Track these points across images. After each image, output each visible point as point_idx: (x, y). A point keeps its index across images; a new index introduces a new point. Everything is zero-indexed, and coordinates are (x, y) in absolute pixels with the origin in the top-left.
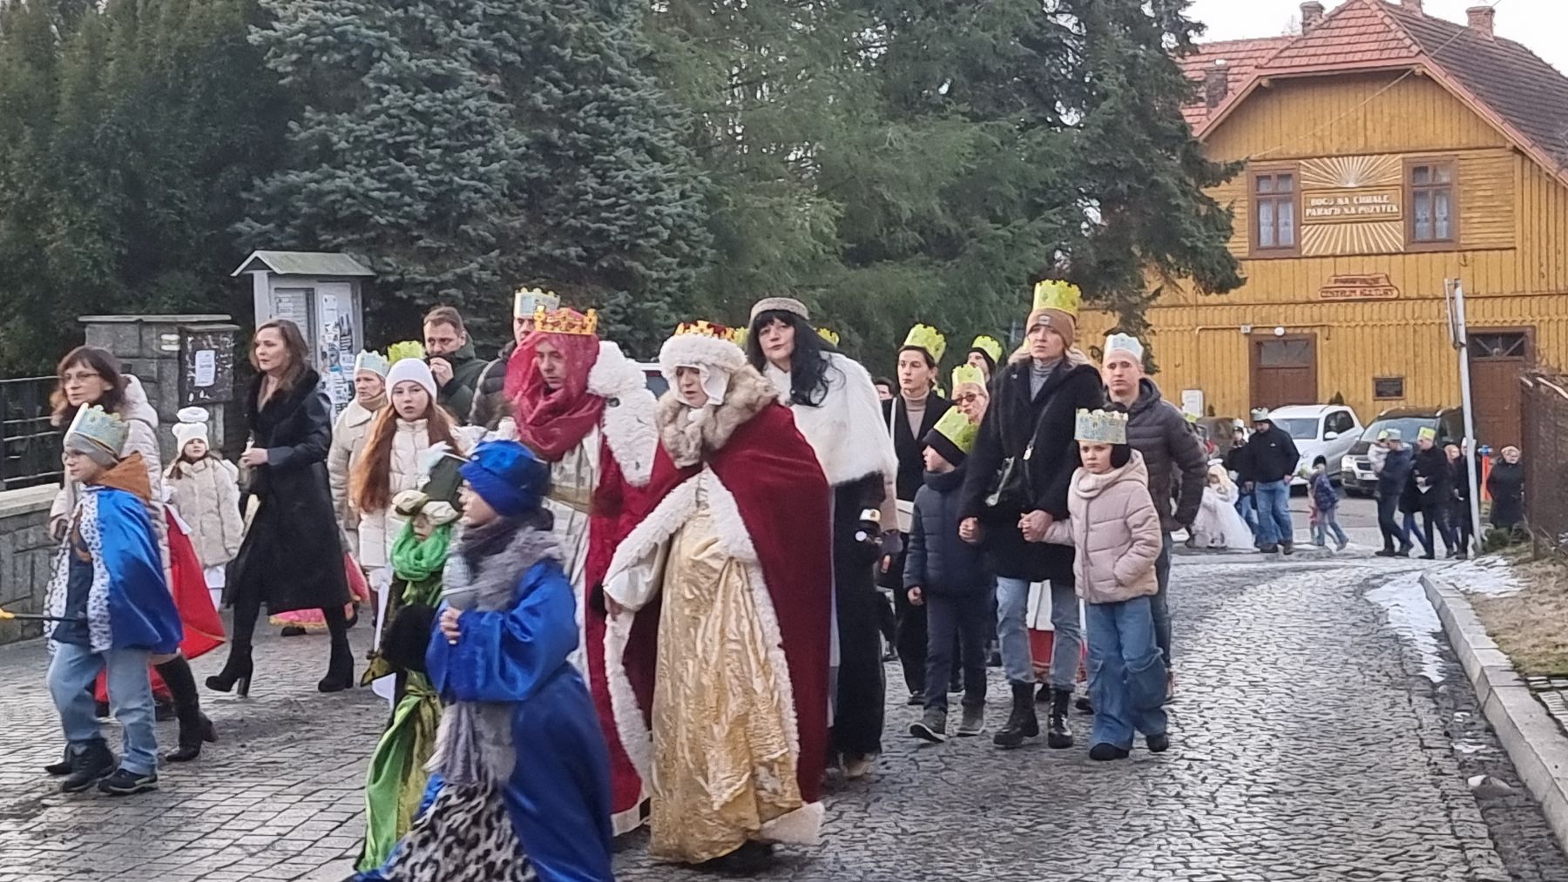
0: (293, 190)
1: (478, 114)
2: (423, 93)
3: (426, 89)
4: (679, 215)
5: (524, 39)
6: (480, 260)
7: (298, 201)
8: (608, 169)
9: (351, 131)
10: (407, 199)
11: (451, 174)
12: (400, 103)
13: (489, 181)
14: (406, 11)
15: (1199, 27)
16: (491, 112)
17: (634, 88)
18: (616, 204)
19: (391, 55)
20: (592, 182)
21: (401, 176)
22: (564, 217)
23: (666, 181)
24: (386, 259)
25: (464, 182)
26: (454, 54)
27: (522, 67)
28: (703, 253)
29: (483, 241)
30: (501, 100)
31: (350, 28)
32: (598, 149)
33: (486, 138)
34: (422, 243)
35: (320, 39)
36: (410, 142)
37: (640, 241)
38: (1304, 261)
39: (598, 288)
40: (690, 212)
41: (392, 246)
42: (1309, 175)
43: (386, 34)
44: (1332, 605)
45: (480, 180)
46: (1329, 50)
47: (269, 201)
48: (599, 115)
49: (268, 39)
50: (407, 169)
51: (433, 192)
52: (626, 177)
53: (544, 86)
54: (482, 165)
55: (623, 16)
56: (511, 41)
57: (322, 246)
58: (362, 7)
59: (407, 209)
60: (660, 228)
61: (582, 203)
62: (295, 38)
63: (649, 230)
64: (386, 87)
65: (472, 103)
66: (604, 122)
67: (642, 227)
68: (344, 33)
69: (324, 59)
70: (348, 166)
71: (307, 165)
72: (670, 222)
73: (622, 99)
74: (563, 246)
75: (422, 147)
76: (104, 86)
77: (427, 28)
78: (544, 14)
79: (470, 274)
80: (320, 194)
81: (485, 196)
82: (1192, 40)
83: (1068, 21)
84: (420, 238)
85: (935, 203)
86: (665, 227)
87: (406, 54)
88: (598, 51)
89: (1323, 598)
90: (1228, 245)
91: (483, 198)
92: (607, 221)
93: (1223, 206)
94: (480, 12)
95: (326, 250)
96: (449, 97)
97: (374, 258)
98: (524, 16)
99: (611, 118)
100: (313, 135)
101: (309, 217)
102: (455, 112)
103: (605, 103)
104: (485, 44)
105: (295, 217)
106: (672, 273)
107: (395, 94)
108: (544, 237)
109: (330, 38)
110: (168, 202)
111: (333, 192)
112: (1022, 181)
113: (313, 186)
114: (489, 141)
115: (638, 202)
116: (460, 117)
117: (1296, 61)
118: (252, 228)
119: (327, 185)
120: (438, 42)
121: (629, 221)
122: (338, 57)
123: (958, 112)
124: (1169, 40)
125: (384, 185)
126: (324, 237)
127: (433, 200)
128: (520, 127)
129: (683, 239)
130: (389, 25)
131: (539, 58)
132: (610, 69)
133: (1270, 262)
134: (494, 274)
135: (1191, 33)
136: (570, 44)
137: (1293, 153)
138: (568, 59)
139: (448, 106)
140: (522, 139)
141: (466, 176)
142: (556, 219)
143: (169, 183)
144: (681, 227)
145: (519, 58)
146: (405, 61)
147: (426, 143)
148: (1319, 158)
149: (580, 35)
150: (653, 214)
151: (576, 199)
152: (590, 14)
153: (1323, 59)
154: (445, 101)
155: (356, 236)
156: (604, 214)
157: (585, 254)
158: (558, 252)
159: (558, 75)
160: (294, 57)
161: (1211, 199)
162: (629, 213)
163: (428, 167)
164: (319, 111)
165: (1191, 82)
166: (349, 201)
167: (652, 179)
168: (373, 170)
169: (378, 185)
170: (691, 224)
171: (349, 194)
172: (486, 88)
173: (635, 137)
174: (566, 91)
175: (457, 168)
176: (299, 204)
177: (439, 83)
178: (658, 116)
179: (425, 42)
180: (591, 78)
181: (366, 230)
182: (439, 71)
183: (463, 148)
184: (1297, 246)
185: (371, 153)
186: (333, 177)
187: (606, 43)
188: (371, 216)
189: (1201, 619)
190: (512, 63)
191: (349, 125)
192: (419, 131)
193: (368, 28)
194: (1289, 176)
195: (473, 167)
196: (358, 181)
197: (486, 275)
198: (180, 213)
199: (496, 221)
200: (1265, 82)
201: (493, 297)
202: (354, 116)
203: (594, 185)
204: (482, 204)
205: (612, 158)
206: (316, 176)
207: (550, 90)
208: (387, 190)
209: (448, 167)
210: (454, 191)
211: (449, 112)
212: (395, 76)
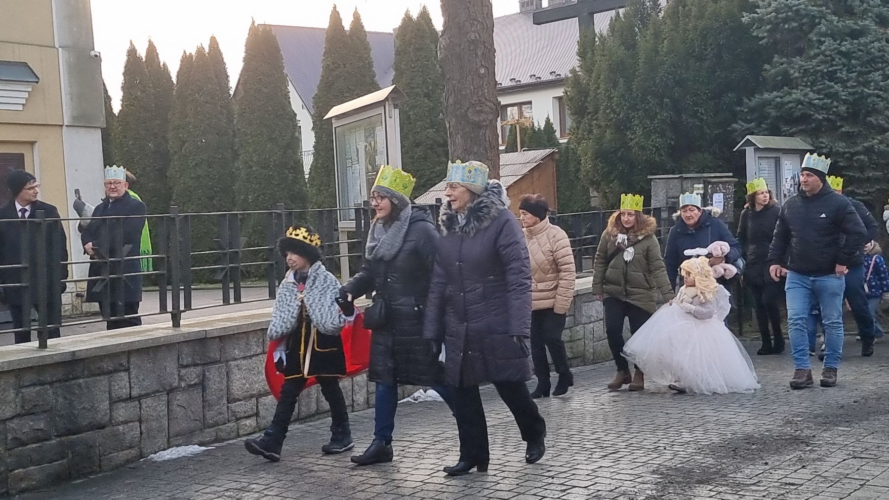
0: (766, 103)
1: (879, 51)
2: (846, 41)
3: (848, 38)
6: (879, 138)
7: (769, 109)
9: (801, 67)
10: (835, 104)
11: (862, 88)
12: (832, 48)
13: (886, 91)
19: (826, 21)
21: (831, 90)
24: (821, 139)
25: (871, 92)
26: (865, 17)
29: (881, 126)
31: (803, 7)
34: (843, 129)
35: (784, 15)
36: (837, 70)
41: (825, 131)
43: (824, 8)
45: (881, 90)
47: (752, 110)
49: (753, 18)
50: (835, 86)
51: (851, 98)
54: (882, 81)
57: (783, 133)
59: (834, 109)
62: (769, 16)
64: (823, 39)
65: (876, 44)
68: (798, 10)
69: (786, 26)
70: (800, 87)
71: (776, 87)
75: (844, 73)
76: (661, 53)
79: (873, 146)
80: (783, 104)
81: (883, 99)
84: (843, 126)
87: (836, 19)
91: (882, 101)
95: (785, 135)
96: (862, 41)
97: (814, 139)
100: (779, 71)
101: (777, 117)
102: (865, 52)
105: (767, 118)
107: (829, 43)
109: (790, 14)
110: (695, 115)
111: (790, 102)
113: (779, 99)
116: (868, 53)
118: (743, 126)
119: (786, 99)
120: (855, 11)
122: (795, 24)
125: (822, 97)
126: (785, 128)
127: (851, 103)
130: (826, 4)
139: (862, 48)
141: (872, 88)
143: (695, 104)
146: (835, 23)
147: (847, 71)
154: (859, 44)
155: (803, 127)
160: (768, 27)
163: (849, 85)
164: (782, 57)
166: (800, 106)
168: (814, 88)
169: (817, 96)
171: (800, 102)
175: (866, 84)
176: (771, 111)
177: (855, 34)
179: (847, 12)
181: (810, 123)
182: (856, 27)
183: (870, 72)
185: (811, 78)
186: (790, 94)
188: (813, 115)
191: (800, 63)
192: (843, 64)
193: (812, 6)
195: (876, 83)
196: (806, 95)
197: (882, 147)
198: (701, 121)
202: (803, 58)
204: (882, 104)
206: (780, 94)
208: (823, 99)
209: (860, 84)
210: (863, 97)
211: (862, 51)
212: (829, 32)
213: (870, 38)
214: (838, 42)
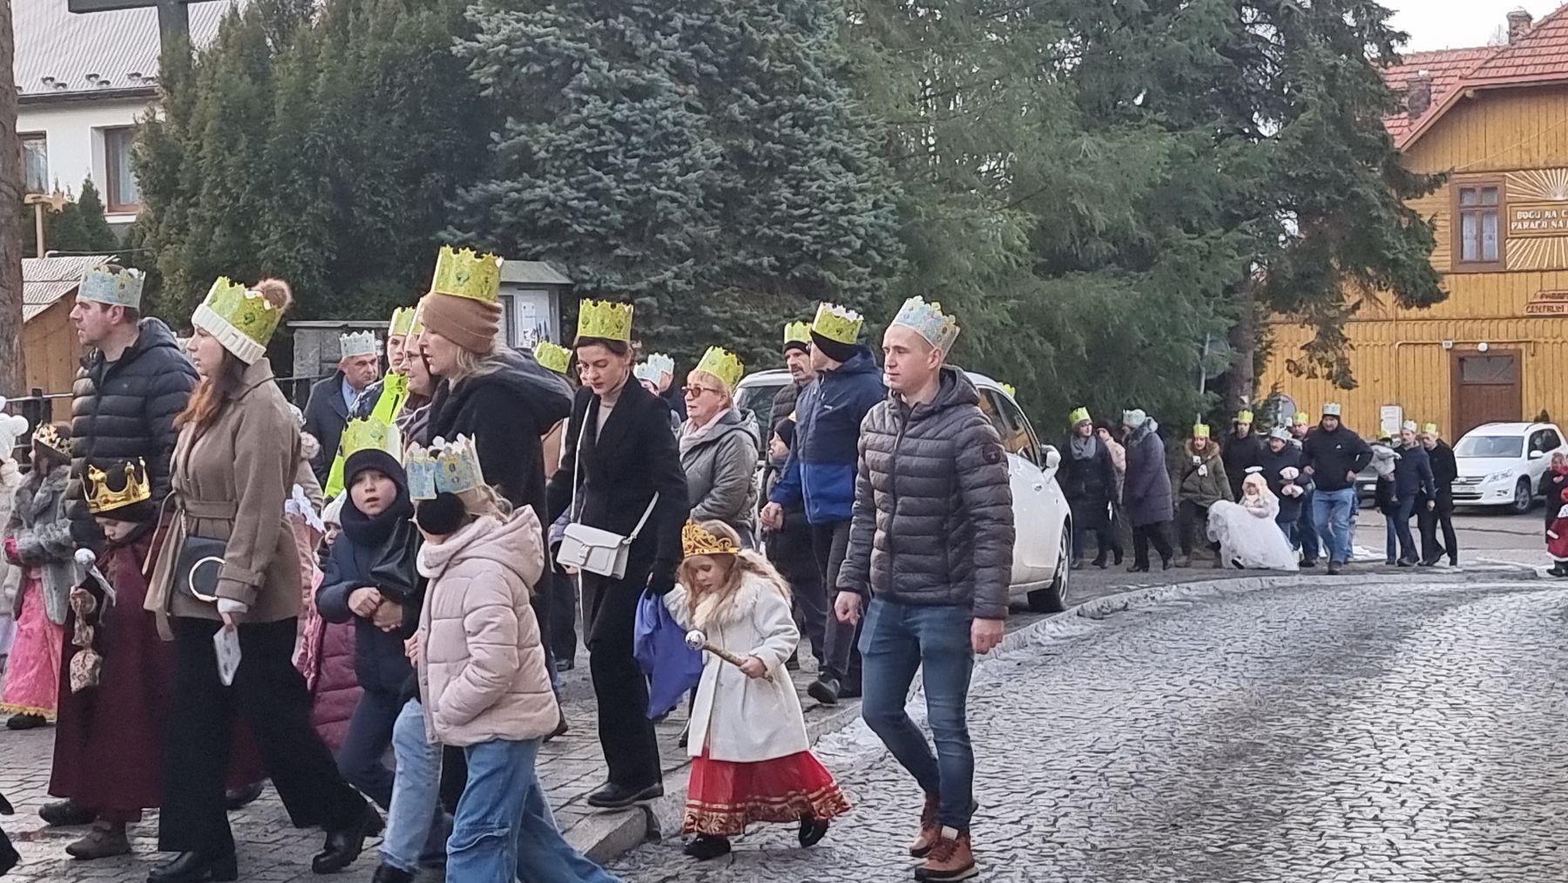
0: (495, 199)
1: (675, 124)
2: (623, 103)
3: (625, 98)
4: (871, 225)
5: (722, 51)
6: (675, 268)
7: (499, 209)
8: (802, 180)
9: (550, 141)
10: (605, 208)
11: (648, 184)
12: (600, 113)
13: (685, 192)
14: (606, 24)
15: (1402, 37)
16: (689, 123)
17: (829, 98)
18: (810, 214)
19: (591, 67)
20: (786, 193)
21: (599, 185)
22: (758, 227)
23: (861, 190)
24: (583, 267)
25: (661, 192)
26: (654, 65)
27: (720, 80)
28: (896, 263)
29: (678, 250)
30: (698, 111)
31: (551, 39)
32: (793, 159)
33: (682, 148)
34: (618, 252)
35: (521, 50)
36: (609, 151)
37: (833, 251)
38: (1509, 275)
39: (789, 297)
40: (882, 221)
41: (589, 255)
42: (1515, 187)
43: (586, 45)
44: (1537, 628)
45: (677, 190)
46: (1538, 60)
47: (472, 209)
48: (793, 126)
49: (471, 49)
50: (605, 177)
51: (630, 201)
52: (819, 187)
53: (740, 97)
54: (680, 175)
55: (819, 27)
56: (710, 53)
57: (522, 253)
58: (562, 19)
59: (604, 218)
60: (853, 237)
61: (776, 213)
62: (496, 49)
63: (842, 239)
64: (585, 97)
65: (670, 113)
66: (799, 133)
67: (836, 236)
68: (544, 44)
69: (524, 70)
70: (548, 176)
71: (510, 174)
72: (862, 231)
73: (818, 108)
74: (756, 255)
75: (620, 157)
76: (315, 96)
77: (627, 40)
78: (741, 25)
79: (665, 281)
80: (522, 203)
81: (681, 205)
82: (1395, 50)
83: (1267, 32)
84: (617, 246)
85: (1129, 213)
86: (858, 236)
87: (606, 64)
88: (795, 61)
89: (1528, 620)
90: (1431, 259)
91: (679, 207)
92: (800, 231)
93: (1426, 219)
94: (679, 25)
95: (525, 258)
96: (648, 106)
97: (572, 266)
98: (723, 27)
99: (805, 129)
100: (514, 146)
101: (512, 225)
102: (653, 123)
103: (798, 114)
104: (685, 56)
105: (496, 225)
106: (863, 283)
107: (594, 105)
108: (738, 246)
109: (530, 49)
110: (373, 211)
111: (533, 201)
112: (1220, 191)
113: (514, 195)
114: (685, 151)
115: (832, 213)
116: (658, 126)
117: (1503, 72)
118: (455, 236)
119: (526, 195)
120: (637, 53)
121: (823, 230)
122: (537, 68)
123: (1153, 121)
124: (1371, 51)
125: (583, 195)
126: (524, 245)
127: (629, 209)
128: (716, 136)
129: (875, 249)
130: (589, 38)
131: (735, 69)
132: (806, 80)
133: (1473, 277)
134: (689, 283)
135: (1394, 42)
136: (767, 55)
137: (1498, 165)
138: (765, 70)
139: (647, 116)
140: (718, 149)
141: (663, 185)
142: (750, 228)
143: (375, 192)
144: (874, 237)
145: (716, 70)
146: (605, 71)
147: (625, 153)
148: (1525, 170)
149: (777, 47)
150: (846, 225)
151: (771, 210)
152: (786, 25)
153: (1530, 70)
154: (643, 110)
155: (555, 245)
156: (797, 225)
157: (778, 264)
158: (750, 262)
159: (755, 86)
160: (495, 68)
161: (1414, 211)
162: (823, 222)
163: (626, 177)
164: (519, 122)
165: (1394, 92)
166: (548, 210)
167: (845, 189)
168: (572, 180)
169: (575, 194)
170: (884, 234)
171: (550, 204)
172: (684, 99)
173: (829, 148)
174: (762, 102)
175: (655, 177)
176: (500, 213)
177: (637, 93)
178: (852, 127)
179: (624, 54)
180: (787, 88)
181: (565, 239)
182: (639, 81)
183: (660, 158)
184: (1502, 260)
185: (569, 162)
186: (533, 187)
187: (804, 52)
188: (569, 225)
189: (1400, 639)
190: (709, 75)
191: (549, 134)
192: (618, 142)
193: (568, 39)
194: (1494, 189)
195: (671, 177)
196: (558, 190)
197: (680, 284)
198: (386, 219)
199: (691, 230)
200: (1469, 93)
201: (687, 305)
202: (553, 127)
203: (789, 196)
204: (678, 214)
205: (806, 169)
206: (517, 185)
207: (746, 102)
208: (586, 199)
209: (646, 177)
210: (651, 200)
211: (647, 122)
212: (595, 86)
213: (660, 102)
214: (609, 103)
